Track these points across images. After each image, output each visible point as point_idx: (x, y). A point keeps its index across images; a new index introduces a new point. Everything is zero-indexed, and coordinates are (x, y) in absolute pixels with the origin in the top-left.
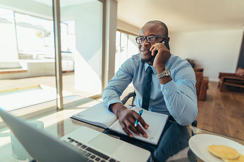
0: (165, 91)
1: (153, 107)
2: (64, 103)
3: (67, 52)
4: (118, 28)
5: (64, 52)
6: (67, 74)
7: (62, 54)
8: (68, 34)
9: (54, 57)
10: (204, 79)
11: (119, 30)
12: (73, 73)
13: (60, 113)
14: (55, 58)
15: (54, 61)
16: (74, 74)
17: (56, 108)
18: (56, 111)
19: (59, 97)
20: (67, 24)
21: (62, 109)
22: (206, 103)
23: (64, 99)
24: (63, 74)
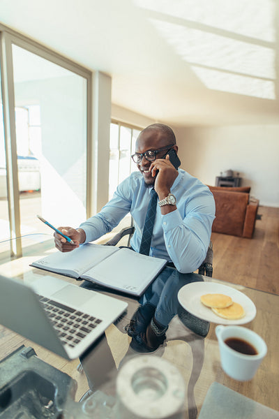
0: (165, 223)
1: (155, 247)
2: (23, 245)
3: (28, 158)
4: (113, 117)
5: (22, 158)
6: (29, 195)
7: (19, 162)
8: (29, 126)
9: (5, 167)
10: (251, 204)
11: (117, 123)
12: (38, 194)
13: (16, 261)
14: (7, 169)
15: (4, 172)
16: (40, 196)
17: (9, 254)
18: (10, 259)
19: (14, 236)
20: (28, 110)
21: (20, 256)
22: (253, 242)
23: (23, 239)
24: (21, 197)
